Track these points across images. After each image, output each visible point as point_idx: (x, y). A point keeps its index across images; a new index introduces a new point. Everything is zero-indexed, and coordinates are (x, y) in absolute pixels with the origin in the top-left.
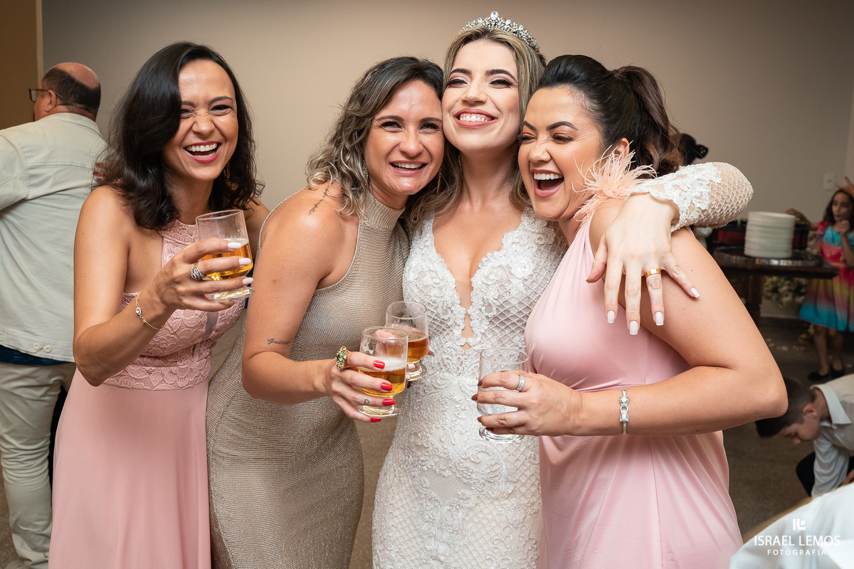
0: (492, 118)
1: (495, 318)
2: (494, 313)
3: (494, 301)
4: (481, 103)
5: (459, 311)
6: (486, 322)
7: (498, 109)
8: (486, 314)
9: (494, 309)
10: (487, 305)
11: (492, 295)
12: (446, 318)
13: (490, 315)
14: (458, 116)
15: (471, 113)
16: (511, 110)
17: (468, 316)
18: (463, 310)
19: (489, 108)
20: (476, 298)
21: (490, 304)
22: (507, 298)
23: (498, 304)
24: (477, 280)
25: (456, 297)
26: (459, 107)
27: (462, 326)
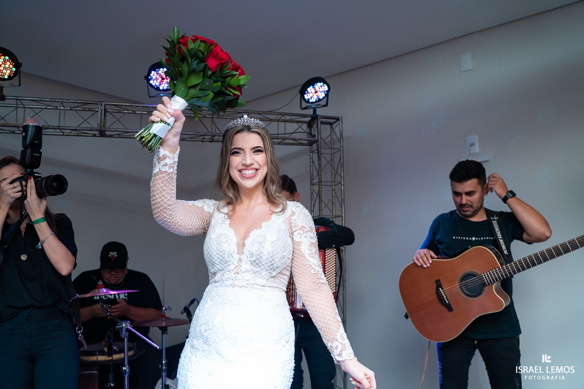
0: (257, 170)
1: (255, 261)
2: (254, 258)
3: (256, 252)
4: (252, 164)
5: (236, 257)
6: (249, 263)
7: (260, 165)
8: (250, 259)
9: (255, 256)
10: (251, 254)
11: (254, 249)
12: (228, 260)
13: (252, 259)
14: (240, 171)
15: (248, 170)
16: (265, 164)
17: (240, 259)
18: (238, 256)
19: (256, 166)
20: (246, 250)
21: (253, 254)
22: (262, 250)
23: (257, 253)
24: (248, 242)
25: (236, 249)
26: (241, 167)
27: (236, 265)
